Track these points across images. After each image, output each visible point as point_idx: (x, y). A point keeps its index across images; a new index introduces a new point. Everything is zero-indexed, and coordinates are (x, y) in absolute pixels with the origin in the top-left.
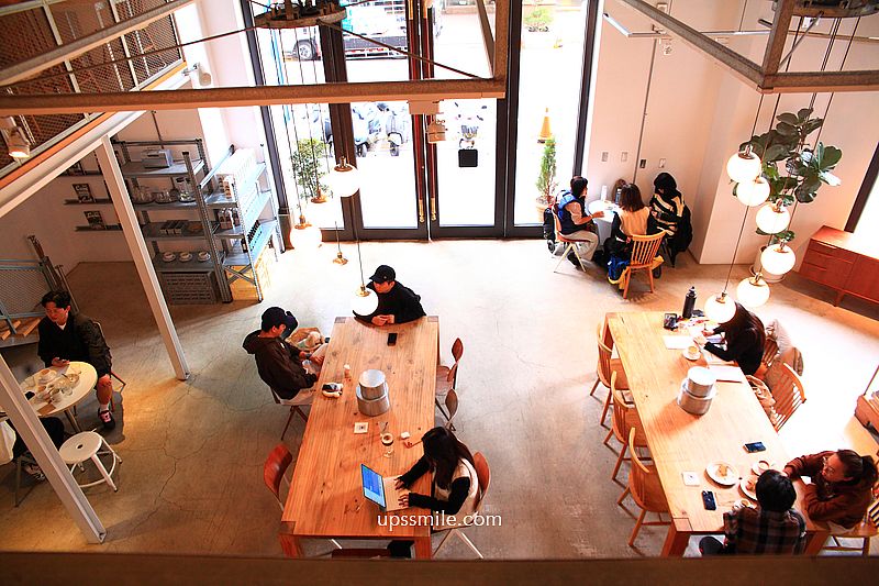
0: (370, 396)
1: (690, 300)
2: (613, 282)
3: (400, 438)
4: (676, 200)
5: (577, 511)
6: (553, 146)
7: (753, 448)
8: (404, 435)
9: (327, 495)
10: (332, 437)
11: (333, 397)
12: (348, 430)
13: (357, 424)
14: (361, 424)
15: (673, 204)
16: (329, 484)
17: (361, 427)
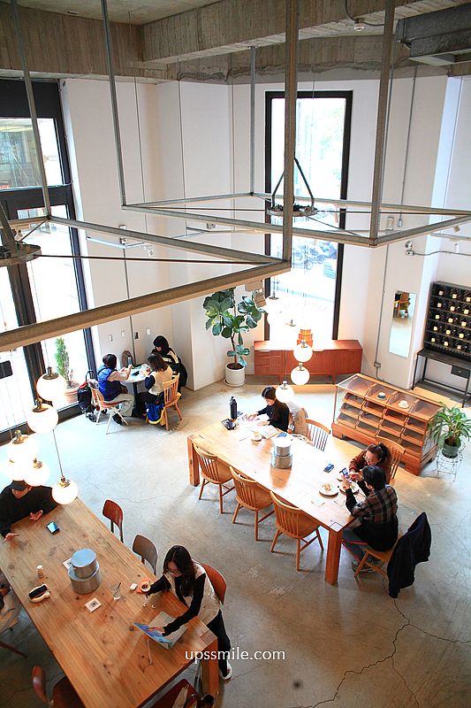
0: (86, 574)
1: (234, 406)
2: (156, 423)
3: (132, 591)
4: (171, 353)
5: (255, 573)
6: (63, 343)
7: (328, 470)
8: (133, 587)
9: (115, 672)
10: (75, 628)
11: (46, 599)
12: (85, 614)
13: (87, 605)
14: (91, 602)
15: (170, 357)
16: (109, 663)
17: (92, 604)
